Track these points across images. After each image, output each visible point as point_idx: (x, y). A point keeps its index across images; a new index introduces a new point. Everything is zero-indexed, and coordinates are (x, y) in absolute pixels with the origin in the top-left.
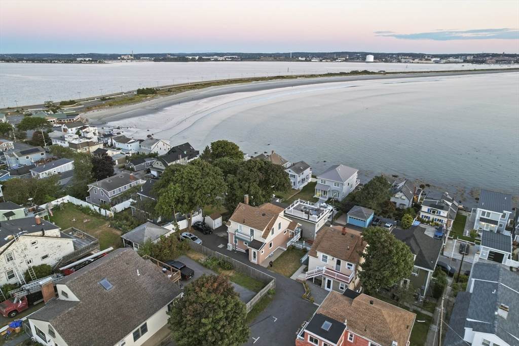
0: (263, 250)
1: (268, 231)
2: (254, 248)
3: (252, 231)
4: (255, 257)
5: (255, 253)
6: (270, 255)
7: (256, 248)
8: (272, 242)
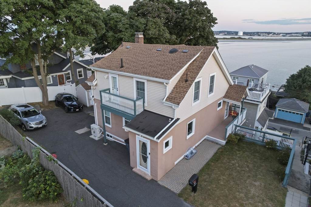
0: (170, 139)
1: (183, 84)
2: (142, 131)
3: (140, 87)
4: (145, 159)
5: (144, 146)
6: (188, 153)
7: (147, 133)
8: (194, 120)
